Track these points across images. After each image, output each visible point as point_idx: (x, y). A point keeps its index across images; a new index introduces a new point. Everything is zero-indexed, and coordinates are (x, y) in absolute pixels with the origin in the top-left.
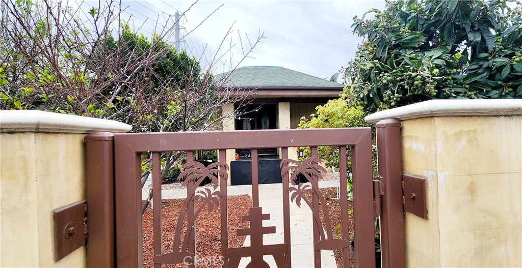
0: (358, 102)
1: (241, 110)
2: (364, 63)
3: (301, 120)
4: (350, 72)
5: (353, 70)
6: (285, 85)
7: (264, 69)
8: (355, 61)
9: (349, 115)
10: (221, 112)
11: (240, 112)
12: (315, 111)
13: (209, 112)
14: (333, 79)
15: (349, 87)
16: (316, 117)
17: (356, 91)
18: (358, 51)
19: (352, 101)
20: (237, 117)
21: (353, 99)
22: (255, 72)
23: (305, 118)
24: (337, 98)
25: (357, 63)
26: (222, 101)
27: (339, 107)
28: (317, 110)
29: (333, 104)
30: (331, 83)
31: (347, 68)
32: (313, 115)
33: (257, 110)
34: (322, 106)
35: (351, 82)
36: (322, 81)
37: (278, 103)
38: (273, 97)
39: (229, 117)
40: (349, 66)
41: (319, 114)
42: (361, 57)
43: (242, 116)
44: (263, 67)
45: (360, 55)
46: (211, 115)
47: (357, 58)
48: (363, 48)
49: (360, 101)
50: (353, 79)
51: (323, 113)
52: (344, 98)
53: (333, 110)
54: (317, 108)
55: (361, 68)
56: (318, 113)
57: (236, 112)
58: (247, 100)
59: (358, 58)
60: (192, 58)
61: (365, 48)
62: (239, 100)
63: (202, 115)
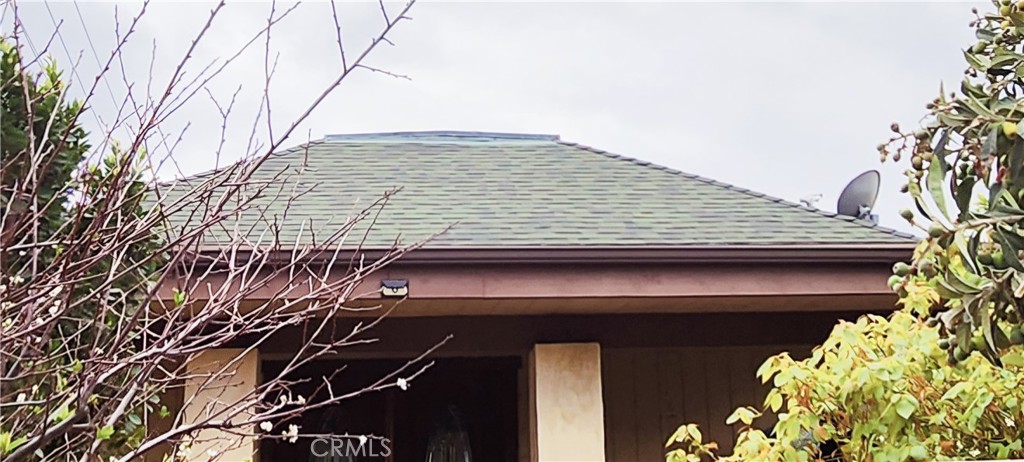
0: (1006, 327)
1: (307, 381)
2: (1013, 107)
3: (676, 445)
4: (941, 152)
5: (956, 141)
6: (572, 240)
7: (453, 149)
8: (962, 97)
9: (957, 405)
10: (175, 399)
11: (296, 391)
12: (756, 392)
13: (108, 393)
14: (853, 206)
15: (945, 238)
16: (767, 424)
17: (988, 261)
18: (976, 43)
19: (968, 318)
20: (281, 425)
21: (974, 308)
22: (394, 163)
23: (698, 436)
24: (886, 307)
25: (974, 103)
26: (191, 326)
27: (898, 363)
28: (771, 383)
29: (862, 342)
30: (840, 225)
31: (919, 130)
32: (744, 414)
33: (402, 383)
34: (799, 356)
35: (954, 211)
36: (787, 217)
37: (532, 347)
38: (500, 310)
39: (227, 426)
40: (933, 121)
41: (784, 409)
42: (993, 72)
43: (307, 422)
44: (444, 134)
45: (987, 62)
46: (120, 410)
47: (973, 83)
48: (1000, 29)
49: (1013, 320)
50: (962, 194)
51: (805, 402)
52: (923, 311)
53: (862, 377)
54: (765, 372)
55: (1001, 134)
56: (774, 401)
57: (272, 398)
58: (342, 324)
59: (982, 79)
60: (43, 83)
61: (1013, 30)
62: (296, 319)
63: (63, 414)
